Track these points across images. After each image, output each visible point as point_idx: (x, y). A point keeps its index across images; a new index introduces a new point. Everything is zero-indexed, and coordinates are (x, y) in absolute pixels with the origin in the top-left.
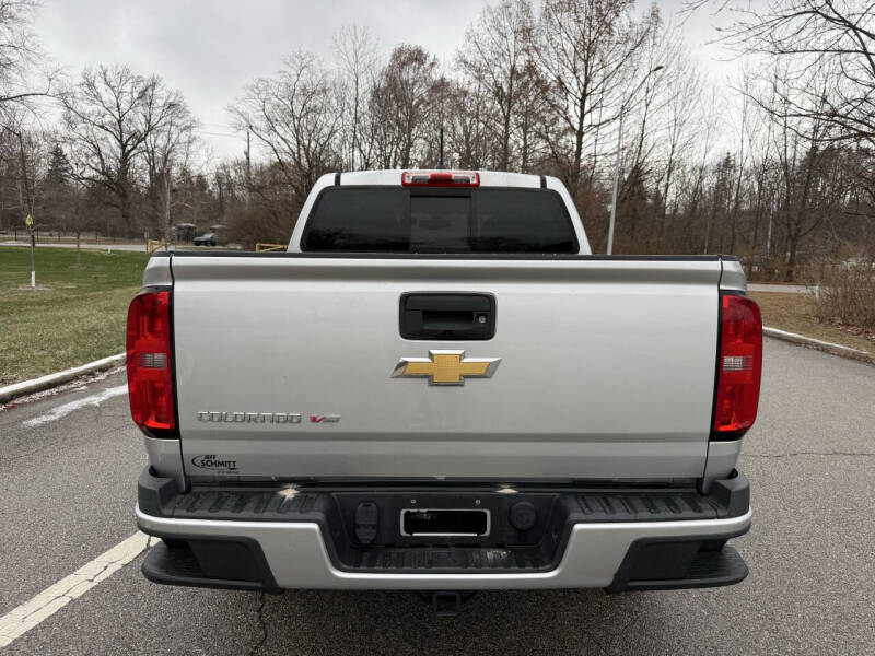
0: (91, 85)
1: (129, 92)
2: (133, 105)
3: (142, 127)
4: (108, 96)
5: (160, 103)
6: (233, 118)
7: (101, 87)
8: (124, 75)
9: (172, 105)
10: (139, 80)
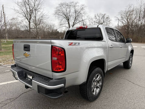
0: (96, 17)
1: (101, 16)
2: (101, 18)
3: (102, 22)
4: (98, 18)
5: (106, 18)
6: (116, 18)
7: (97, 16)
8: (101, 14)
9: (107, 18)
10: (103, 14)
